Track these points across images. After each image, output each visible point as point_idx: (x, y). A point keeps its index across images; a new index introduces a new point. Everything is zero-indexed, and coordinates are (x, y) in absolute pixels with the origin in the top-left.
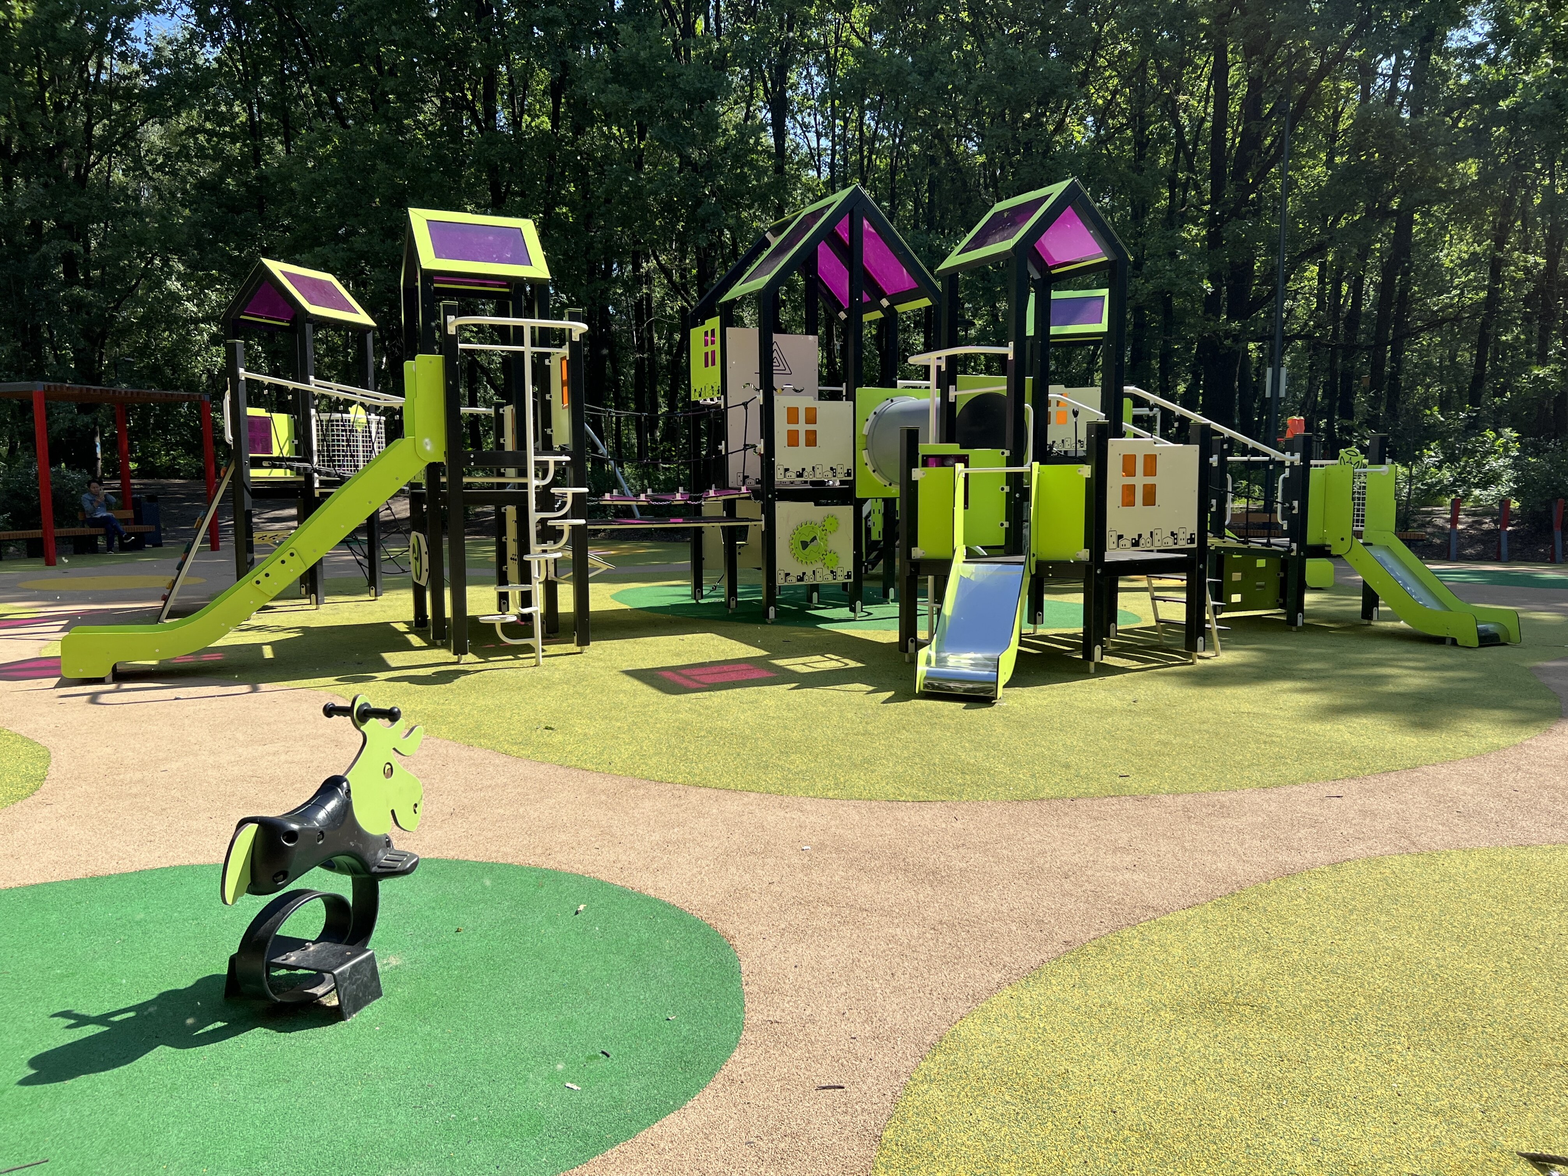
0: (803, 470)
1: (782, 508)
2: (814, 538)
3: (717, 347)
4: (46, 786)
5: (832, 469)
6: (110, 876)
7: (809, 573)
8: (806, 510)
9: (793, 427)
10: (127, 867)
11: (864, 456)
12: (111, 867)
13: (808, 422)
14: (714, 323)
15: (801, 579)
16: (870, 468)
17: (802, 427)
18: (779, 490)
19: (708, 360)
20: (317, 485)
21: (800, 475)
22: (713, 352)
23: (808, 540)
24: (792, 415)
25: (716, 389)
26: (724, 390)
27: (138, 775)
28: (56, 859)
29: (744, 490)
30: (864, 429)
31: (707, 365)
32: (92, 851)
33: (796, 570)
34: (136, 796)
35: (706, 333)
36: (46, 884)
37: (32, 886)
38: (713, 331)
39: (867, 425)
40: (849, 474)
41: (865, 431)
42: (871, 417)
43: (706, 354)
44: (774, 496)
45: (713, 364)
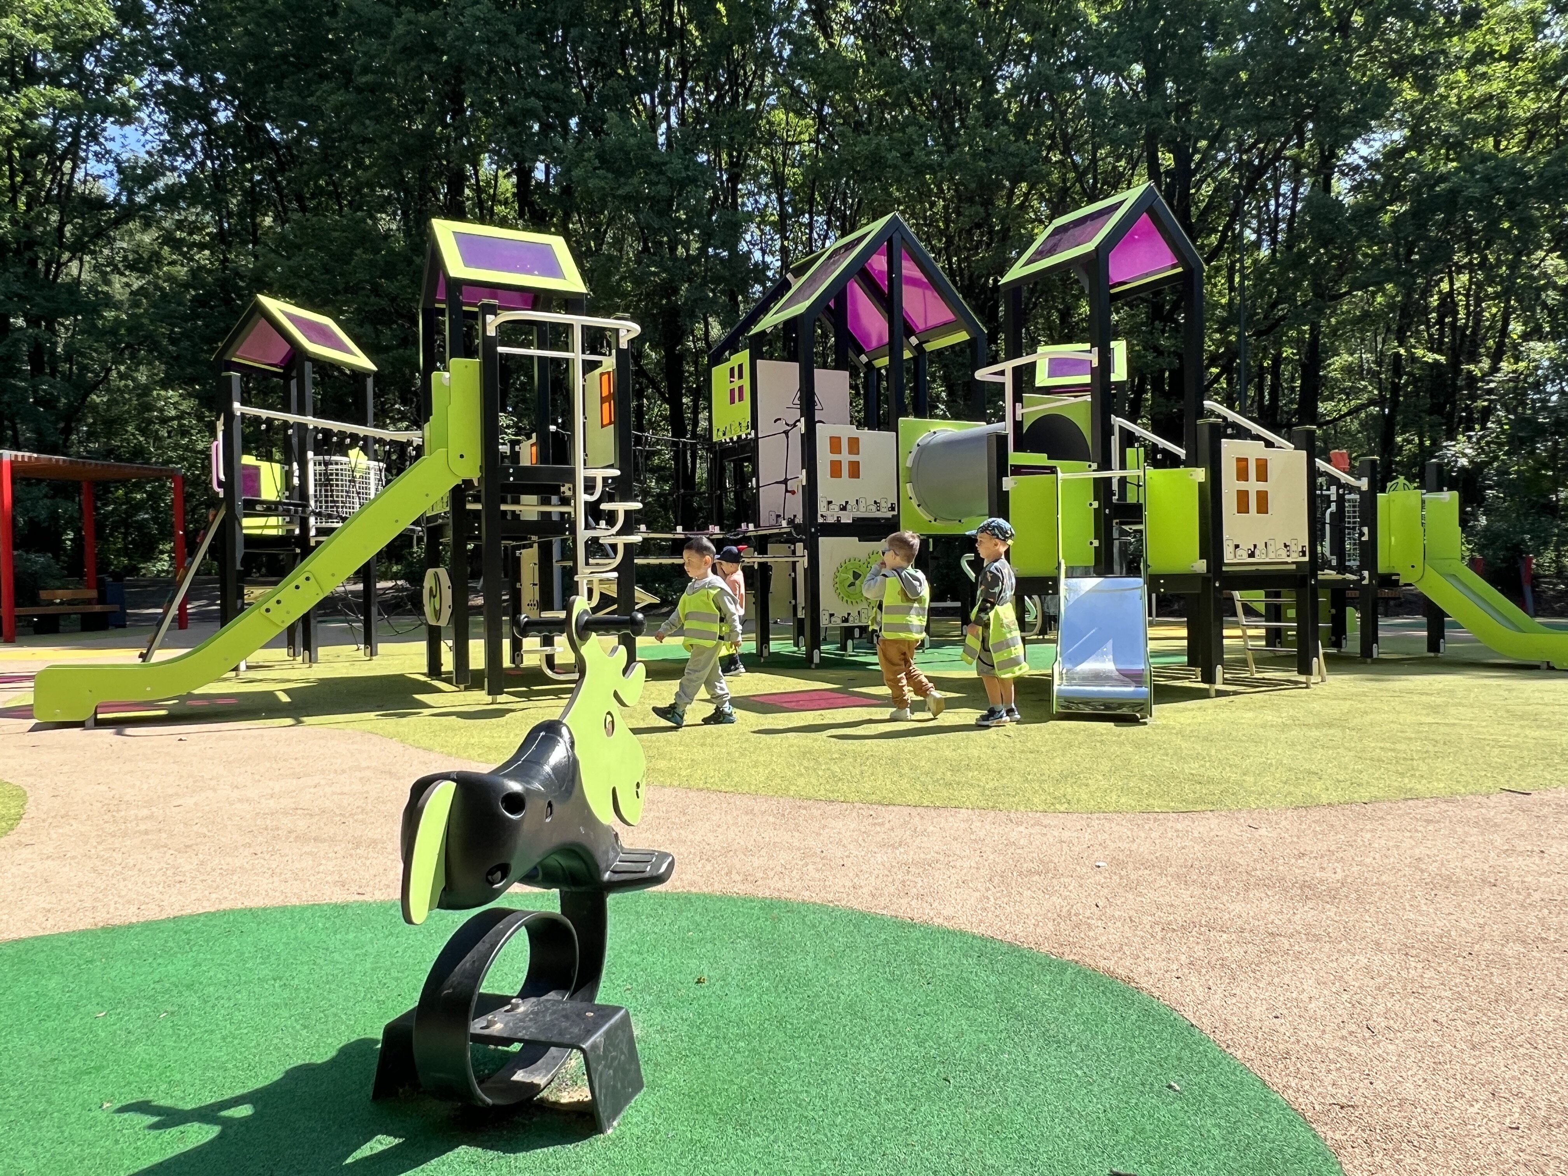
0: (847, 503)
1: (825, 543)
3: (746, 382)
4: (23, 825)
5: (876, 505)
6: (130, 926)
7: (854, 614)
8: (850, 546)
9: (836, 457)
10: (152, 913)
11: (908, 489)
12: (129, 915)
13: (851, 452)
14: (743, 357)
15: (846, 620)
16: (914, 502)
17: (845, 457)
18: (822, 525)
19: (734, 396)
20: (313, 532)
21: (844, 508)
22: (741, 388)
24: (835, 444)
25: (744, 424)
26: (754, 424)
27: (145, 812)
28: (48, 907)
29: (785, 524)
30: (908, 462)
31: (732, 401)
32: (100, 896)
33: (841, 611)
34: (146, 832)
35: (732, 370)
36: (37, 938)
37: (17, 941)
38: (740, 367)
39: (911, 457)
40: (893, 509)
41: (909, 464)
42: (915, 449)
43: (732, 391)
44: (817, 531)
45: (741, 398)
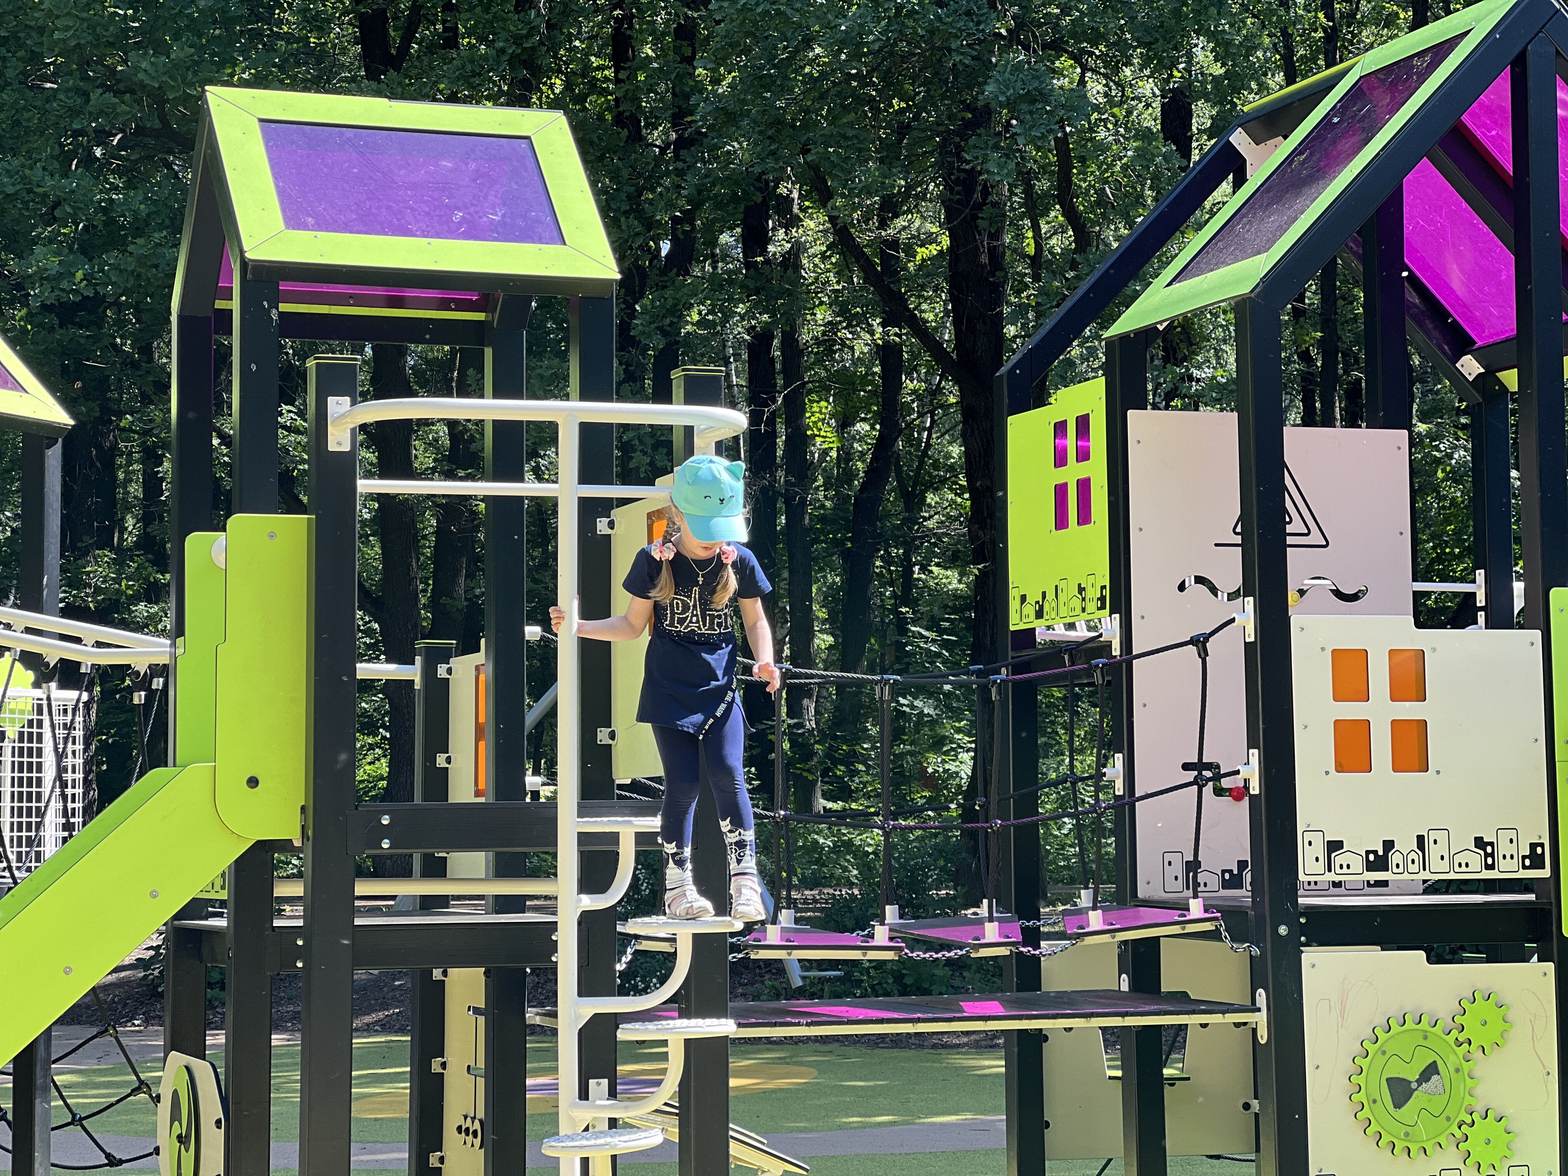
0: (1389, 845)
1: (1322, 968)
2: (1431, 1070)
3: (1096, 470)
5: (1480, 843)
8: (1400, 975)
9: (1352, 711)
13: (1399, 693)
14: (1085, 398)
17: (1381, 711)
18: (1312, 912)
19: (1067, 507)
21: (1378, 862)
22: (1084, 485)
23: (1412, 1074)
24: (1350, 673)
25: (1093, 593)
26: (1119, 599)
29: (1196, 908)
31: (1061, 522)
35: (1060, 428)
38: (1083, 423)
40: (1536, 861)
43: (1061, 491)
44: (1297, 930)
45: (1084, 517)
